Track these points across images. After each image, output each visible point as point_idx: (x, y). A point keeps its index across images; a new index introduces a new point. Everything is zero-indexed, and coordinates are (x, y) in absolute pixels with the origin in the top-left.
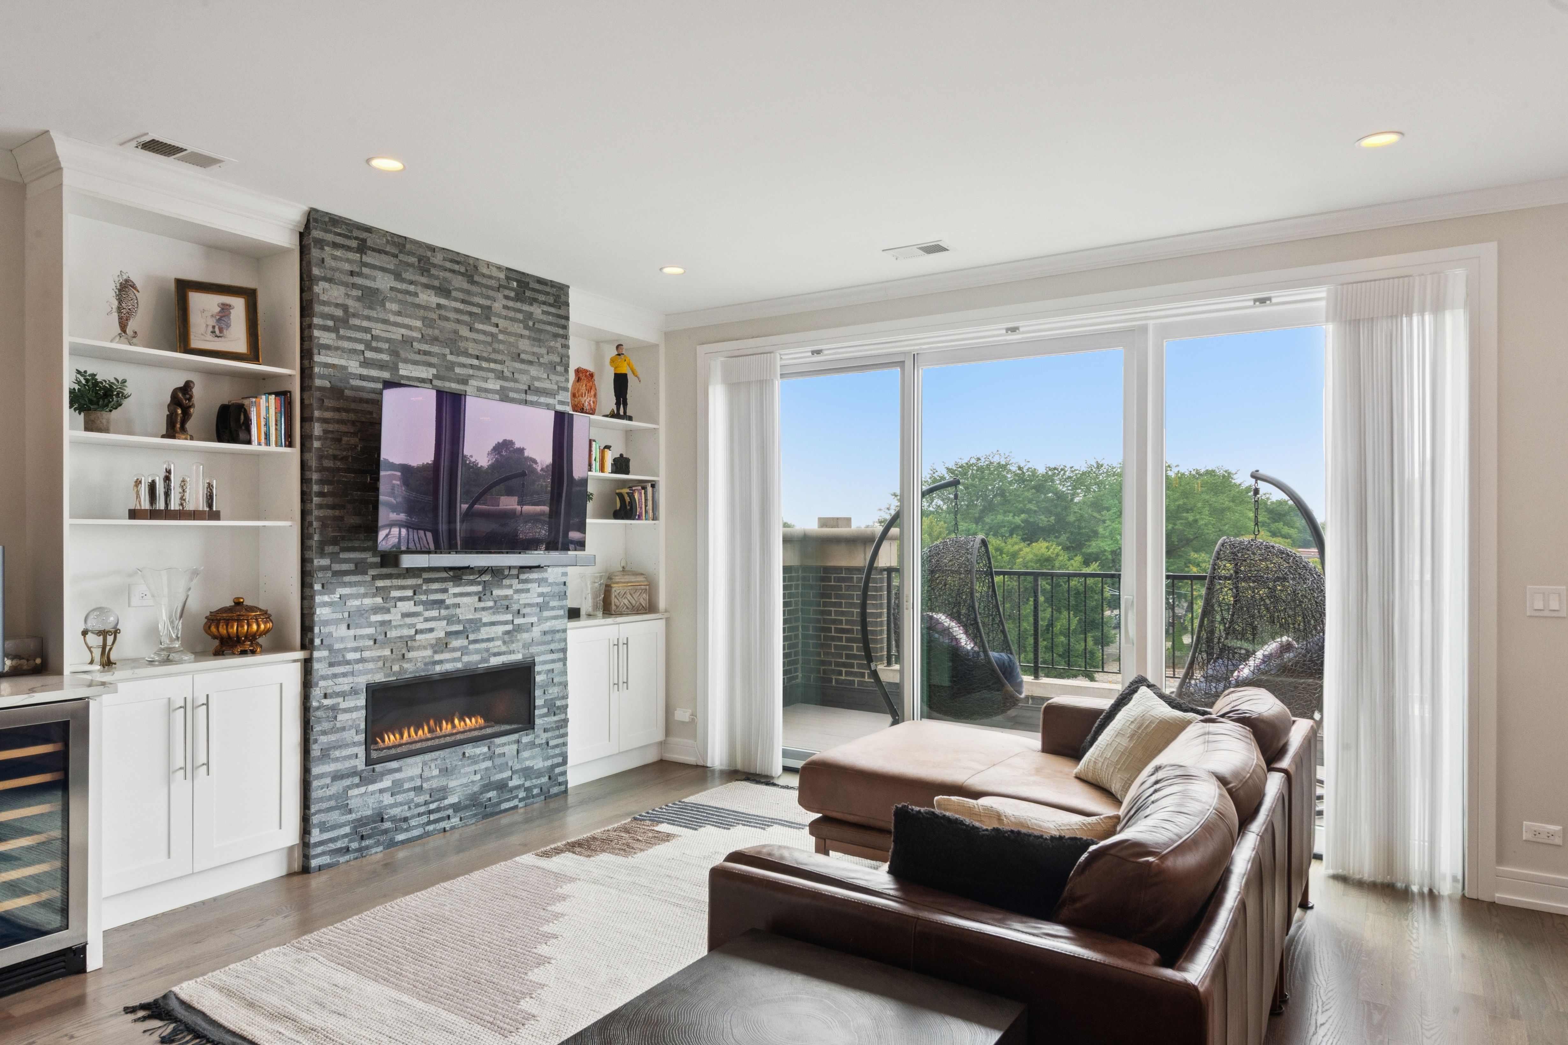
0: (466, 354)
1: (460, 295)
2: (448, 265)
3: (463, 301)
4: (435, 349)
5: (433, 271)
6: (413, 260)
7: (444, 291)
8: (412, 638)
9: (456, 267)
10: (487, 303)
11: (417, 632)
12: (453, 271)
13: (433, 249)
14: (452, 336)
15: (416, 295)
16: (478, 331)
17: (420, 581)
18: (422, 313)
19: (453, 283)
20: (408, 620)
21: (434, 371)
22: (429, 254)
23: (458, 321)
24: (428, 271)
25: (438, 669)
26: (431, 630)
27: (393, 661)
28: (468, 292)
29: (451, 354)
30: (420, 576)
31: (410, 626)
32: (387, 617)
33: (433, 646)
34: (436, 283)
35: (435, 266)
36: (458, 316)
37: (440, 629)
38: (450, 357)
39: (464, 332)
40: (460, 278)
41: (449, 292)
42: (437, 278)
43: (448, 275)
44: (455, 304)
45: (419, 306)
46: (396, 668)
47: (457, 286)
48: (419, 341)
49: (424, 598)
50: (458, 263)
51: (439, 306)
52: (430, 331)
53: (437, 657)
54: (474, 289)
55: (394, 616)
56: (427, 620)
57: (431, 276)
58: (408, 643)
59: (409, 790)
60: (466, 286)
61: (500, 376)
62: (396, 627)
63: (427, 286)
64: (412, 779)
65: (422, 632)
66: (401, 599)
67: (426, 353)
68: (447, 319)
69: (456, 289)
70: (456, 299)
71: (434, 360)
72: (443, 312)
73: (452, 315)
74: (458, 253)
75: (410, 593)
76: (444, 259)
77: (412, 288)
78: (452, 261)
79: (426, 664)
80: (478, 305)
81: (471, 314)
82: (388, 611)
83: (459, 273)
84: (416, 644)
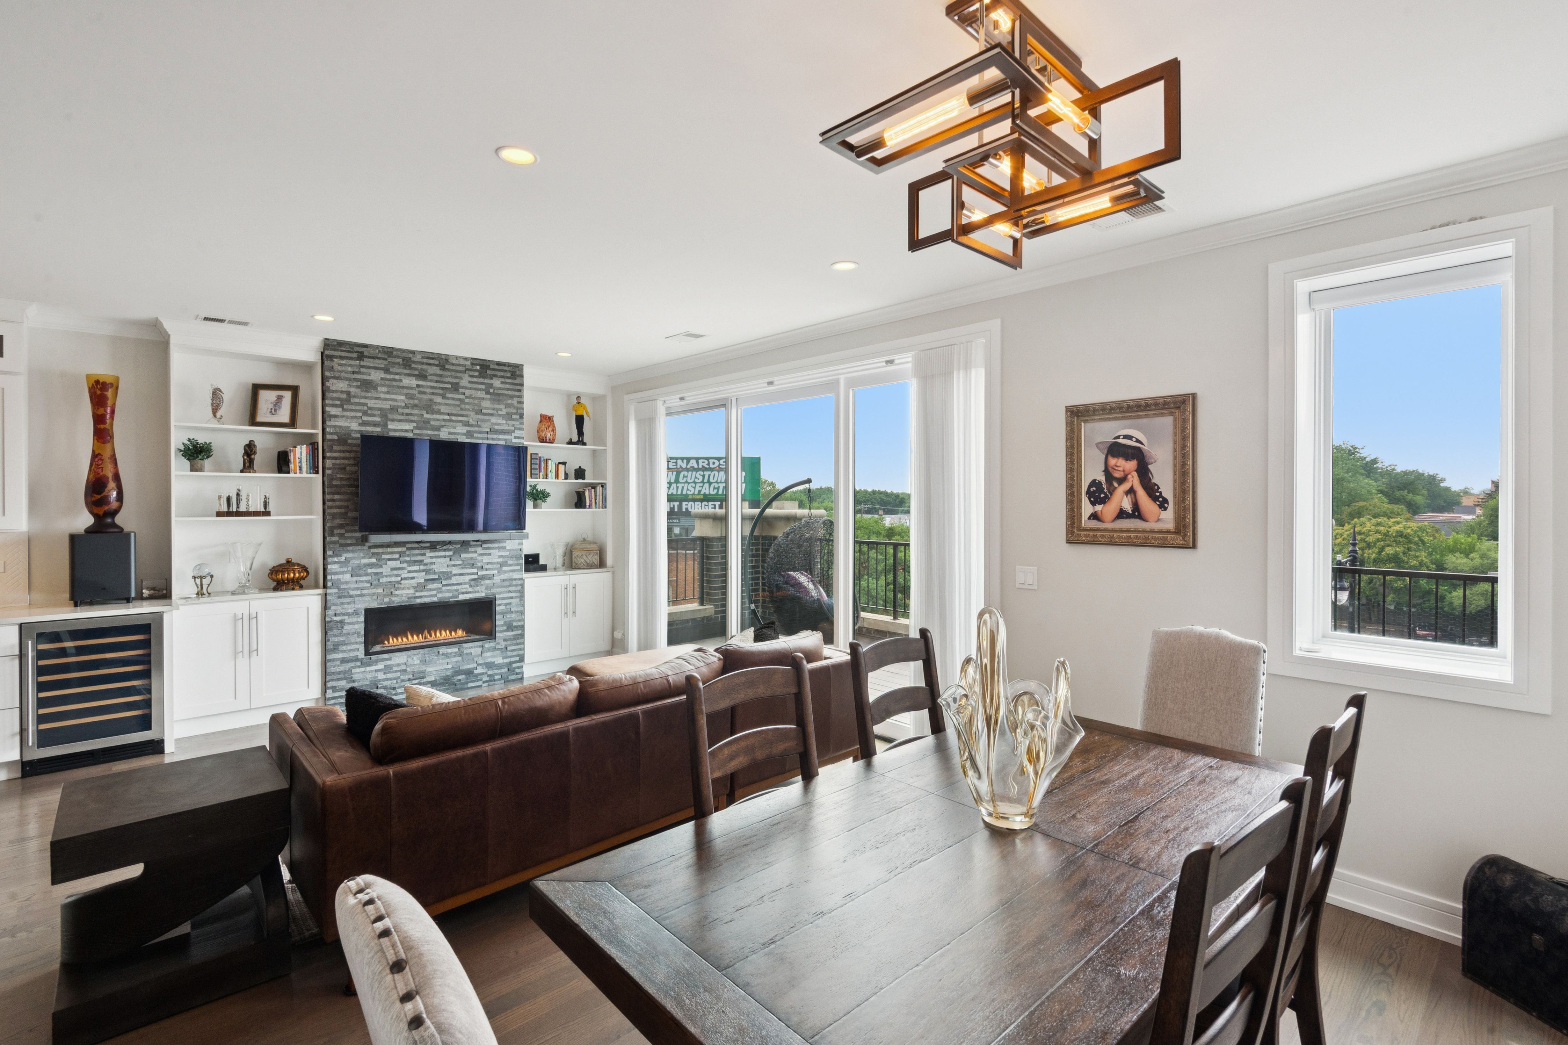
0: (439, 412)
1: (435, 378)
2: (425, 361)
3: (437, 382)
4: (416, 412)
5: (413, 365)
6: (400, 360)
7: (422, 376)
8: (399, 582)
9: (432, 362)
10: (455, 381)
11: (402, 579)
12: (430, 364)
13: (413, 352)
14: (429, 403)
15: (401, 381)
16: (448, 398)
17: (404, 549)
18: (405, 391)
19: (429, 371)
20: (395, 572)
21: (415, 425)
22: (411, 355)
23: (433, 394)
24: (410, 366)
25: (418, 601)
26: (413, 578)
27: (384, 596)
28: (441, 376)
29: (427, 413)
30: (405, 546)
31: (397, 576)
32: (379, 570)
33: (414, 588)
34: (416, 372)
35: (414, 362)
36: (433, 391)
37: (421, 578)
38: (426, 416)
39: (439, 399)
40: (435, 368)
41: (426, 377)
42: (416, 369)
43: (425, 367)
44: (429, 384)
45: (403, 387)
46: (386, 600)
47: (432, 372)
48: (403, 408)
49: (408, 559)
50: (433, 359)
51: (418, 386)
52: (411, 402)
53: (418, 594)
54: (445, 373)
55: (385, 570)
56: (409, 572)
57: (411, 368)
58: (395, 585)
59: (397, 671)
60: (439, 372)
61: (466, 424)
62: (386, 576)
63: (409, 375)
64: (399, 665)
65: (405, 579)
66: (389, 560)
67: (407, 414)
68: (424, 393)
69: (431, 375)
70: (431, 381)
71: (415, 418)
72: (421, 389)
73: (428, 390)
74: (433, 353)
75: (397, 556)
76: (423, 357)
77: (397, 377)
78: (428, 358)
79: (408, 598)
80: (448, 383)
81: (442, 388)
82: (381, 567)
83: (434, 365)
84: (402, 586)
